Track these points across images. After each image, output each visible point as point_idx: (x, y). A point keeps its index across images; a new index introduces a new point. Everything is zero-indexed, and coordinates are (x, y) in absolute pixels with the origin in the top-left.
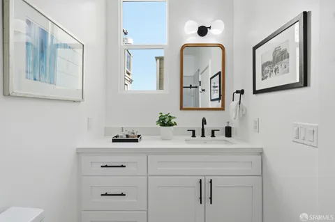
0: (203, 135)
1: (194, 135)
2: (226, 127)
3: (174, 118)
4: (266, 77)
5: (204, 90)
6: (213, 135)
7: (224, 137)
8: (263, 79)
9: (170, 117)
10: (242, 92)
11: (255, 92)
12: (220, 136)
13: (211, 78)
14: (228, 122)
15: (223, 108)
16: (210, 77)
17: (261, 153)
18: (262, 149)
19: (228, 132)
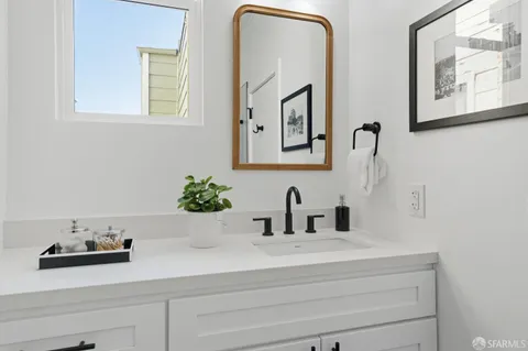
0: (289, 230)
1: (268, 232)
2: (337, 209)
3: (225, 189)
4: (448, 93)
5: (261, 128)
6: (311, 229)
7: (333, 232)
8: (438, 97)
9: (212, 185)
10: (375, 128)
11: (416, 126)
12: (325, 228)
13: (283, 101)
14: (342, 198)
15: (327, 165)
16: (281, 98)
17: (434, 265)
18: (437, 254)
19: (342, 219)
